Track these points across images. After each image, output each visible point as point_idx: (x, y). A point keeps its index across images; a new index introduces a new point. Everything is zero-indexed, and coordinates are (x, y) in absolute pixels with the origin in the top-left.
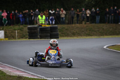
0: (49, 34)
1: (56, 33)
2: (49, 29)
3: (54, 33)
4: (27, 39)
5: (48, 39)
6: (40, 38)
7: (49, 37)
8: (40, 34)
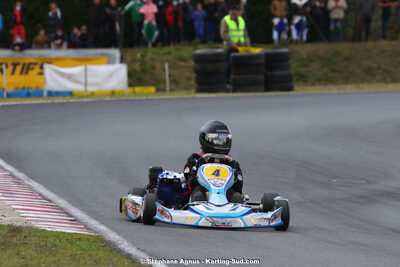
0: (261, 78)
1: (283, 73)
2: (262, 61)
3: (277, 73)
4: (193, 91)
5: (256, 91)
6: (234, 91)
7: (262, 87)
8: (232, 76)
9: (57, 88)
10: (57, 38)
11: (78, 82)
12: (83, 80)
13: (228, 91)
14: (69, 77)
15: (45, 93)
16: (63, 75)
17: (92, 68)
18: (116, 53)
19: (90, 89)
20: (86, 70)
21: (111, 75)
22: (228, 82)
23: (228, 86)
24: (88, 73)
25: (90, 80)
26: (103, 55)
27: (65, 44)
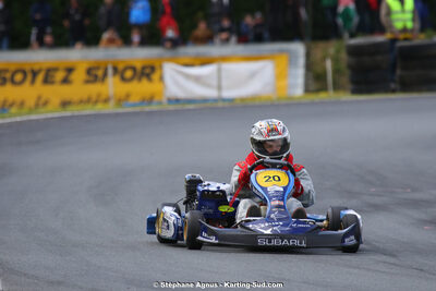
8: (398, 72)
9: (180, 94)
10: (222, 30)
11: (208, 86)
12: (215, 83)
13: (394, 91)
14: (197, 79)
15: (164, 100)
16: (188, 77)
17: (228, 67)
18: (299, 48)
19: (227, 94)
20: (219, 71)
21: (253, 75)
22: (394, 81)
23: (393, 86)
24: (224, 74)
25: (224, 83)
26: (282, 51)
27: (234, 39)
